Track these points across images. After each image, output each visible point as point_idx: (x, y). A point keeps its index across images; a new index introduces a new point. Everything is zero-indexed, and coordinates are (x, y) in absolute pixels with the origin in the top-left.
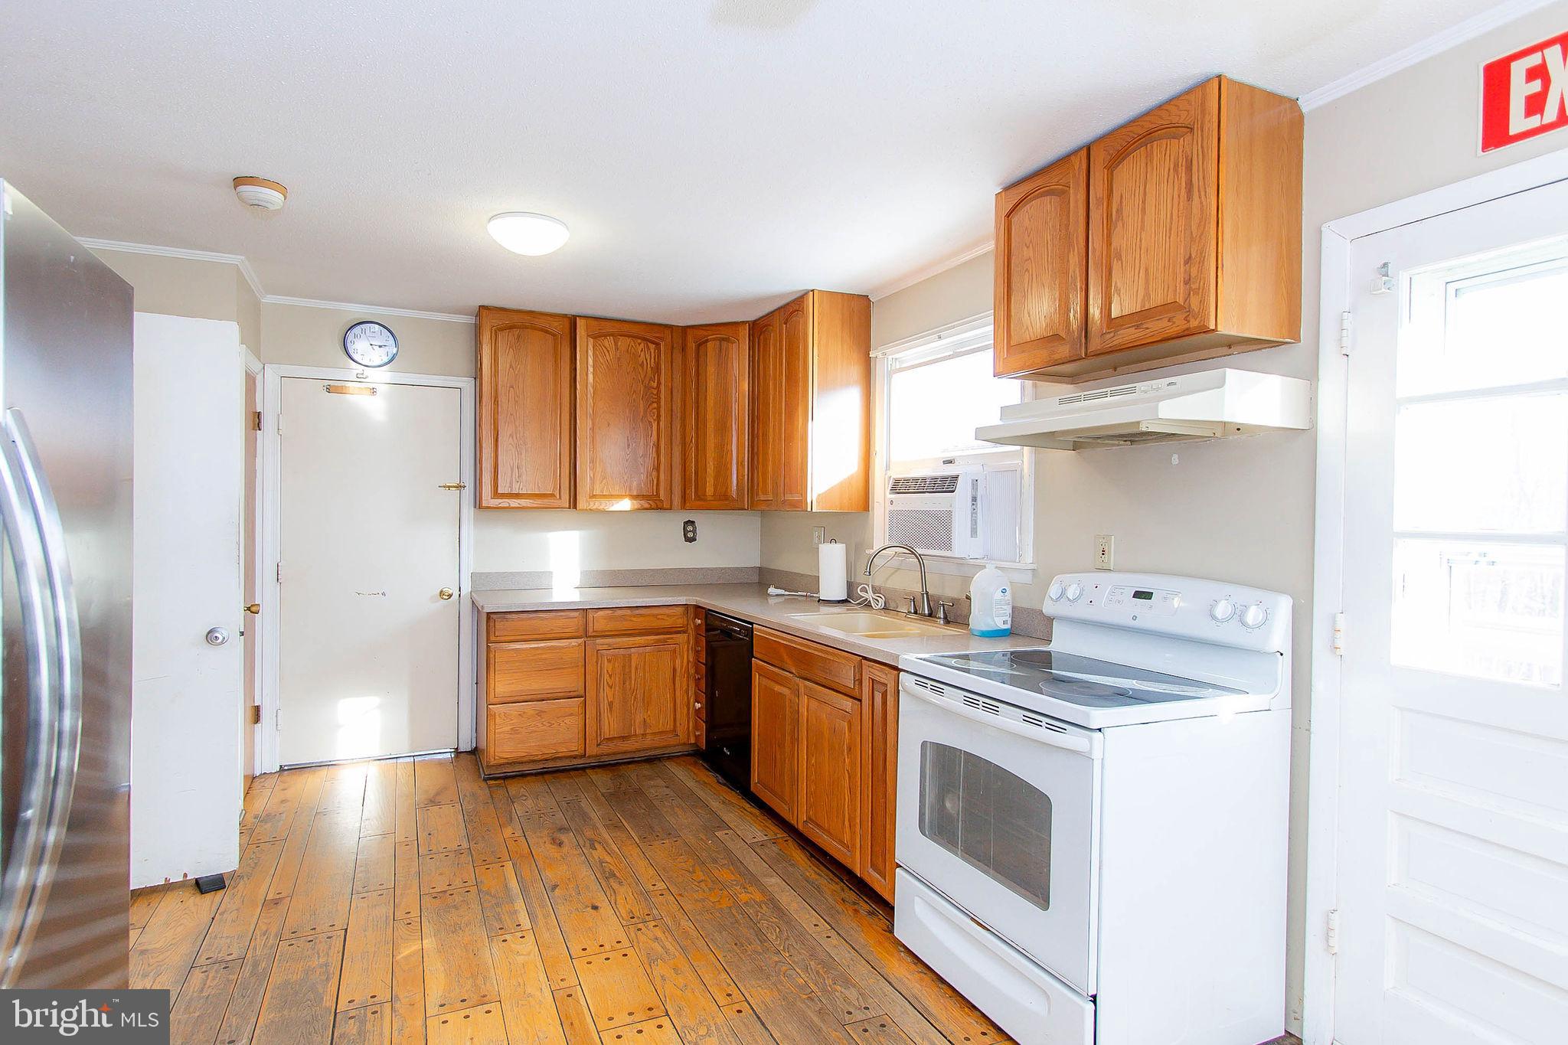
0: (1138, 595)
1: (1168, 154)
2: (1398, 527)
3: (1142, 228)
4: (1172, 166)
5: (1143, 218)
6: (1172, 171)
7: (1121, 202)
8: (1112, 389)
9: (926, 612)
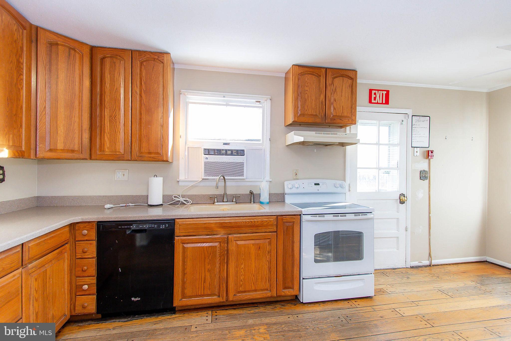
0: (315, 184)
1: (348, 82)
2: (358, 167)
3: (342, 96)
4: (349, 85)
5: (342, 94)
6: (349, 87)
7: (336, 88)
8: (323, 132)
9: (227, 201)
